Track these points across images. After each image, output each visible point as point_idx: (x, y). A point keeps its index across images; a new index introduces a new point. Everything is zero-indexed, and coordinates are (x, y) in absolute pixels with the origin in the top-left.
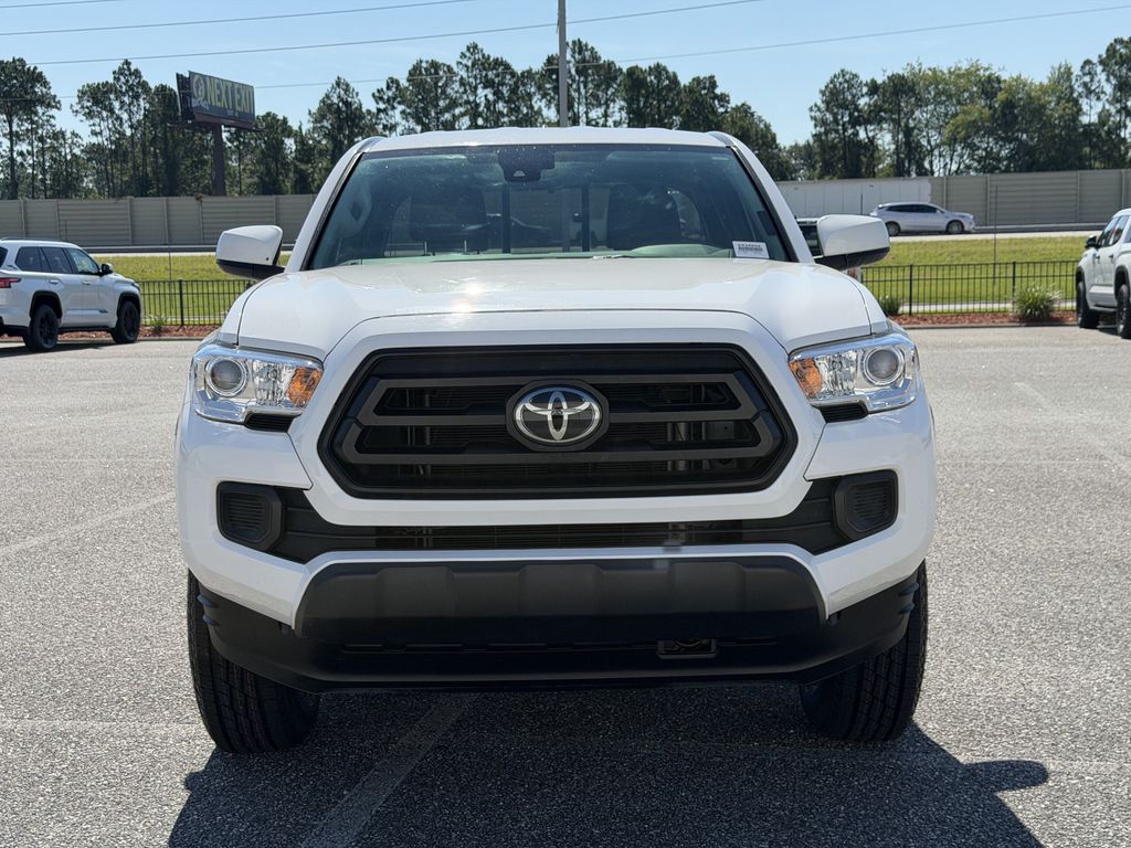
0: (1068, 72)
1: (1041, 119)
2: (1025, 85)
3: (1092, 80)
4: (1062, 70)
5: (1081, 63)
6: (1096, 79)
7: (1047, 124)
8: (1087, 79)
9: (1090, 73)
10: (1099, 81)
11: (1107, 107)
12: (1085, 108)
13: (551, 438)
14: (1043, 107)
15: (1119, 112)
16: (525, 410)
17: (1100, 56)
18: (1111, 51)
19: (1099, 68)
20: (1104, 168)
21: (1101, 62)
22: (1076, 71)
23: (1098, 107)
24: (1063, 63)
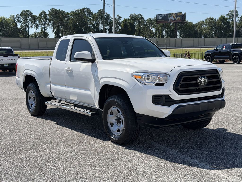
0: (14, 17)
1: (9, 26)
2: (5, 19)
3: (19, 19)
4: (12, 16)
5: (16, 15)
6: (20, 18)
7: (10, 27)
8: (18, 18)
9: (18, 17)
10: (20, 19)
11: (22, 24)
12: (18, 24)
13: (202, 84)
14: (9, 23)
15: (25, 26)
16: (199, 80)
17: (20, 14)
18: (22, 12)
19: (20, 16)
20: (23, 37)
21: (21, 15)
22: (15, 16)
23: (20, 24)
24: (13, 14)
